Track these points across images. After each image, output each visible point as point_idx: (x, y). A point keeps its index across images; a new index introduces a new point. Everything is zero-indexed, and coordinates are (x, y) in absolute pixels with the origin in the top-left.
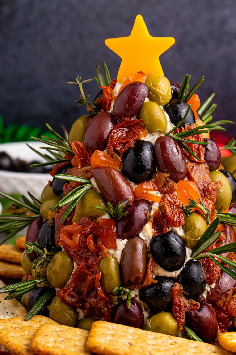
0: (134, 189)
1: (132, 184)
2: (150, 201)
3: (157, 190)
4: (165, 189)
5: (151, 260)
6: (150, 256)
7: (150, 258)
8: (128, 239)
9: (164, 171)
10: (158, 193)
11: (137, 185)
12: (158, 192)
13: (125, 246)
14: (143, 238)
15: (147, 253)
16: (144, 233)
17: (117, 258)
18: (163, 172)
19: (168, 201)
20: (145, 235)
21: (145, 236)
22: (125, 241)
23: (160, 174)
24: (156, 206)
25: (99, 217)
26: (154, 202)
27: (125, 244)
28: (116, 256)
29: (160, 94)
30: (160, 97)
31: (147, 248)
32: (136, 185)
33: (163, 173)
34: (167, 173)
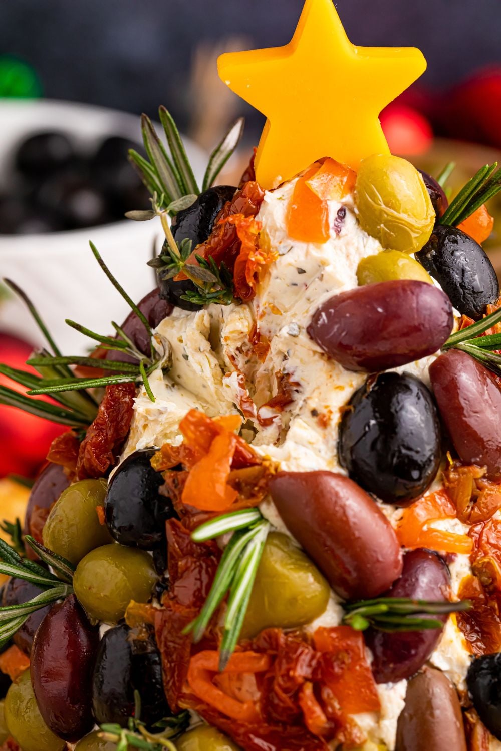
0: (394, 523)
1: (387, 509)
2: (443, 553)
3: (453, 517)
4: (476, 509)
5: (479, 731)
6: (472, 718)
7: (474, 725)
8: (407, 679)
9: (473, 460)
10: (456, 524)
11: (400, 512)
12: (457, 521)
13: (405, 700)
14: (444, 666)
15: (464, 710)
16: (443, 651)
17: (386, 741)
18: (467, 463)
19: (490, 544)
20: (449, 656)
21: (449, 661)
22: (401, 687)
23: (460, 470)
24: (461, 567)
25: (309, 621)
26: (454, 554)
27: (403, 694)
28: (383, 736)
29: (411, 226)
30: (413, 235)
31: (459, 695)
32: (397, 508)
33: (471, 468)
34: (482, 466)
